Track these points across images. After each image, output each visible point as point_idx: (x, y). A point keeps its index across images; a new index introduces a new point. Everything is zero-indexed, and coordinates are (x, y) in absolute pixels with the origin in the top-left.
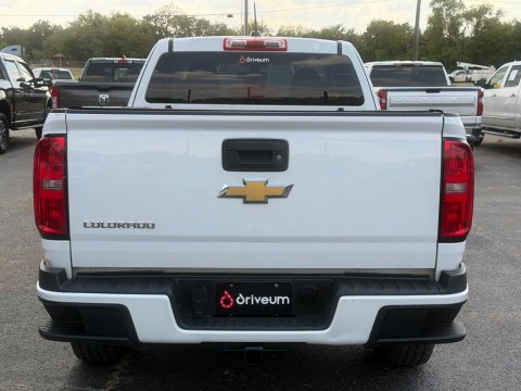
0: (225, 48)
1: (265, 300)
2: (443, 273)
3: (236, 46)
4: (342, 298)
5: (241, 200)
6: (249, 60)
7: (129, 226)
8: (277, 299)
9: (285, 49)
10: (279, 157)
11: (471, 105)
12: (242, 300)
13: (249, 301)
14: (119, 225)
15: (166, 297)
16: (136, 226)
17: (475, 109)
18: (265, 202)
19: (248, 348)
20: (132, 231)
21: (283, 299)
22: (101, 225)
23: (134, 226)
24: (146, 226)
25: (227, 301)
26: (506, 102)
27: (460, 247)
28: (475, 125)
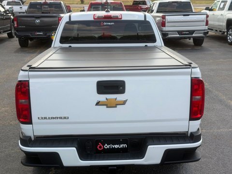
0: (94, 19)
1: (116, 146)
2: (191, 133)
3: (99, 18)
4: (149, 146)
5: (105, 106)
6: (105, 24)
7: (57, 118)
8: (122, 146)
9: (121, 18)
10: (121, 88)
11: (203, 21)
12: (107, 146)
13: (110, 147)
14: (53, 118)
15: (75, 149)
16: (61, 118)
17: (205, 23)
18: (116, 107)
19: (109, 168)
20: (59, 120)
21: (124, 145)
22: (45, 118)
23: (60, 118)
24: (65, 118)
25: (100, 147)
26: (219, 17)
27: (198, 122)
28: (204, 30)
